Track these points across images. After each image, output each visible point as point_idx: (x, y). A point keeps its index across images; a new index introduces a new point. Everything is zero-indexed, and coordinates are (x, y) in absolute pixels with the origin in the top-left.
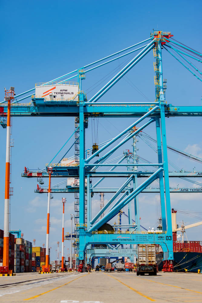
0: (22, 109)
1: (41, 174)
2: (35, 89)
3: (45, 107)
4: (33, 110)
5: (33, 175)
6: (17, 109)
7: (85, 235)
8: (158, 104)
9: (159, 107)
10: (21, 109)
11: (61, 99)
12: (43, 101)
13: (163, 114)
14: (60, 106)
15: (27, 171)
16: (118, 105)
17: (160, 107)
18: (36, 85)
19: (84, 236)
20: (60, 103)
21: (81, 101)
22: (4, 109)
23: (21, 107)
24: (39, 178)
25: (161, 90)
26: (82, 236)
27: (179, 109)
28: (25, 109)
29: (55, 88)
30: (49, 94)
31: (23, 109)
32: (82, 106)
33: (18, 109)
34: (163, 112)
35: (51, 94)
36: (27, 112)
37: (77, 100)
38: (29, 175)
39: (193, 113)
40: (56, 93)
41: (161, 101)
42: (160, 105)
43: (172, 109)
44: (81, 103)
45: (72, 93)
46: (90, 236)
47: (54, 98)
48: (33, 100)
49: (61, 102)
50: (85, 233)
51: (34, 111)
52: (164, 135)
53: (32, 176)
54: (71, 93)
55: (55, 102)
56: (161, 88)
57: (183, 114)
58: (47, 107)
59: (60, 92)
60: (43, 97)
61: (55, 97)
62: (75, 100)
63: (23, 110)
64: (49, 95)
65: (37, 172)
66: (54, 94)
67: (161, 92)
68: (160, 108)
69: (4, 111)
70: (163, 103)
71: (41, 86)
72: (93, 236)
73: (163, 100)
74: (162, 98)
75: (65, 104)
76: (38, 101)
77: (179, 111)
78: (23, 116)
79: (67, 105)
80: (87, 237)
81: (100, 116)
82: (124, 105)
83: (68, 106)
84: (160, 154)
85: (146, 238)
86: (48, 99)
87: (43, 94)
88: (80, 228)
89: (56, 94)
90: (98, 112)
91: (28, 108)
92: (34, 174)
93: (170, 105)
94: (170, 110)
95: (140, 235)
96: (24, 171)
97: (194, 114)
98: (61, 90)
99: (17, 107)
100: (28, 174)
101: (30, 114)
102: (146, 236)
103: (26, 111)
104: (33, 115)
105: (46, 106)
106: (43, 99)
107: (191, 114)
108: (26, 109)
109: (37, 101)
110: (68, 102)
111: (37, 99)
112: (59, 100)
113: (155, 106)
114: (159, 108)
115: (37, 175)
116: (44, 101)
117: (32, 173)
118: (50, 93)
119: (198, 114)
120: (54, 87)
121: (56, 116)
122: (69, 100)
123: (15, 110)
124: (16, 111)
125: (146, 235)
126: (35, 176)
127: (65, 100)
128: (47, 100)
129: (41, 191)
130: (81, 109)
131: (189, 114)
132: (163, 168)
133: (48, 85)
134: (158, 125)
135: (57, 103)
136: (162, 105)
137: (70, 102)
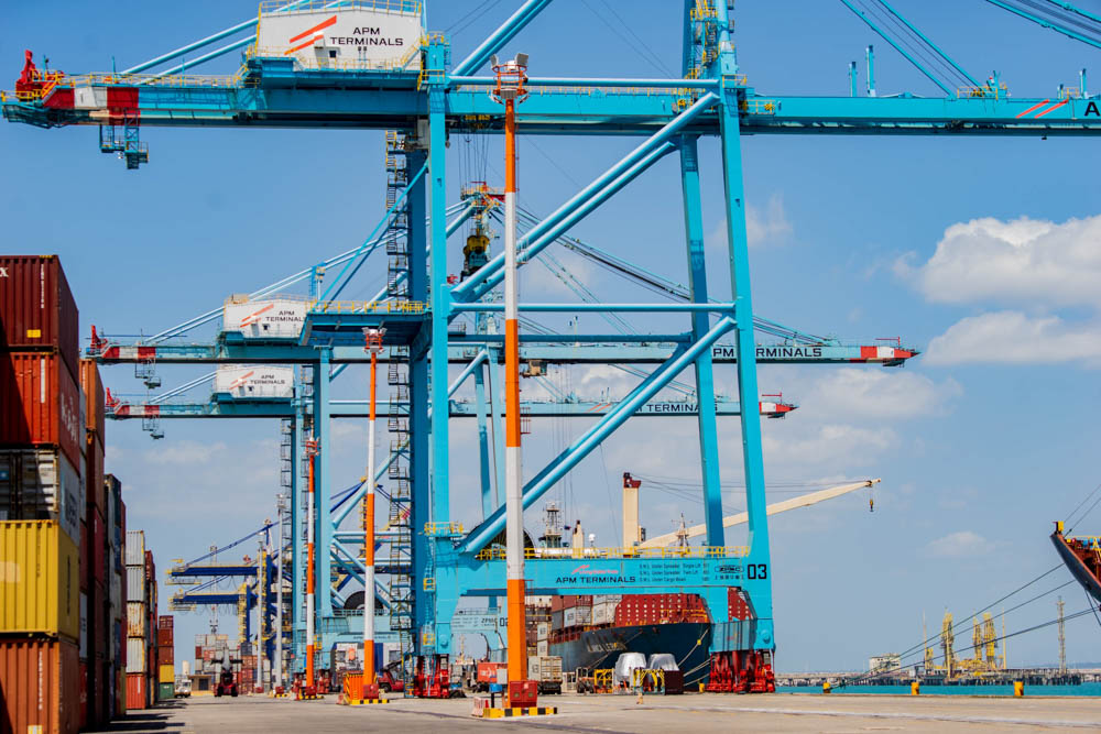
0: (209, 96)
1: (152, 350)
2: (255, 24)
3: (295, 91)
4: (251, 101)
5: (123, 354)
6: (187, 95)
7: (457, 564)
8: (714, 88)
9: (717, 97)
10: (203, 96)
11: (357, 62)
12: (288, 70)
13: (731, 123)
14: (348, 89)
15: (99, 340)
16: (561, 89)
17: (722, 97)
18: (263, 11)
19: (451, 565)
20: (354, 77)
21: (435, 73)
22: (140, 95)
23: (204, 90)
24: (140, 367)
25: (724, 34)
26: (443, 569)
27: (780, 108)
28: (218, 97)
29: (333, 21)
30: (312, 42)
31: (213, 97)
32: (437, 90)
33: (193, 96)
34: (732, 116)
35: (318, 43)
36: (228, 107)
37: (416, 66)
38: (106, 355)
39: (819, 120)
40: (337, 41)
41: (727, 77)
42: (722, 92)
43: (756, 107)
44: (434, 79)
45: (399, 42)
46: (475, 568)
47: (333, 59)
48: (252, 64)
49: (359, 74)
50: (458, 558)
51: (253, 107)
52: (738, 200)
53: (121, 357)
54: (393, 42)
55: (336, 73)
56: (723, 29)
57: (787, 124)
58: (301, 91)
59: (354, 37)
60: (292, 55)
61: (333, 54)
62: (408, 68)
63: (213, 102)
64: (312, 46)
65: (137, 344)
66: (329, 44)
67: (724, 44)
68: (723, 101)
69: (140, 106)
70: (733, 84)
71: (275, 13)
72: (485, 565)
73: (731, 72)
74: (727, 64)
75: (371, 81)
76: (273, 69)
77: (779, 114)
78: (203, 123)
79: (374, 85)
80: (464, 571)
81: (492, 127)
82: (584, 89)
83: (377, 89)
84: (699, 267)
85: (677, 573)
86: (309, 61)
87: (292, 41)
88: (437, 538)
89: (337, 45)
90: (484, 114)
91: (231, 94)
92: (128, 350)
93: (747, 92)
94: (748, 108)
95: (656, 563)
96: (90, 342)
97: (826, 125)
98: (357, 30)
99: (189, 90)
100: (104, 351)
101: (231, 118)
102: (676, 566)
103: (224, 107)
104: (243, 120)
105: (298, 88)
106: (290, 63)
107: (815, 124)
108: (224, 97)
109: (266, 69)
110: (386, 74)
111: (266, 62)
112: (350, 68)
113: (704, 94)
114: (718, 100)
115: (136, 356)
116: (295, 69)
117: (118, 348)
118: (317, 38)
119: (841, 127)
120: (330, 16)
121: (325, 126)
122: (390, 68)
123: (180, 102)
124: (184, 103)
125: (677, 563)
126: (130, 357)
127: (371, 66)
128: (306, 67)
129: (122, 413)
130: (436, 99)
131: (809, 126)
132: (734, 319)
133: (302, 8)
134: (691, 165)
135: (341, 78)
136: (728, 92)
137: (394, 74)
